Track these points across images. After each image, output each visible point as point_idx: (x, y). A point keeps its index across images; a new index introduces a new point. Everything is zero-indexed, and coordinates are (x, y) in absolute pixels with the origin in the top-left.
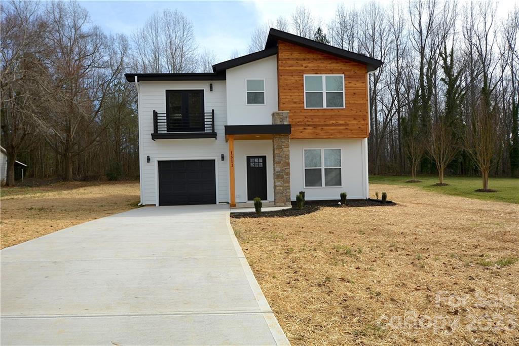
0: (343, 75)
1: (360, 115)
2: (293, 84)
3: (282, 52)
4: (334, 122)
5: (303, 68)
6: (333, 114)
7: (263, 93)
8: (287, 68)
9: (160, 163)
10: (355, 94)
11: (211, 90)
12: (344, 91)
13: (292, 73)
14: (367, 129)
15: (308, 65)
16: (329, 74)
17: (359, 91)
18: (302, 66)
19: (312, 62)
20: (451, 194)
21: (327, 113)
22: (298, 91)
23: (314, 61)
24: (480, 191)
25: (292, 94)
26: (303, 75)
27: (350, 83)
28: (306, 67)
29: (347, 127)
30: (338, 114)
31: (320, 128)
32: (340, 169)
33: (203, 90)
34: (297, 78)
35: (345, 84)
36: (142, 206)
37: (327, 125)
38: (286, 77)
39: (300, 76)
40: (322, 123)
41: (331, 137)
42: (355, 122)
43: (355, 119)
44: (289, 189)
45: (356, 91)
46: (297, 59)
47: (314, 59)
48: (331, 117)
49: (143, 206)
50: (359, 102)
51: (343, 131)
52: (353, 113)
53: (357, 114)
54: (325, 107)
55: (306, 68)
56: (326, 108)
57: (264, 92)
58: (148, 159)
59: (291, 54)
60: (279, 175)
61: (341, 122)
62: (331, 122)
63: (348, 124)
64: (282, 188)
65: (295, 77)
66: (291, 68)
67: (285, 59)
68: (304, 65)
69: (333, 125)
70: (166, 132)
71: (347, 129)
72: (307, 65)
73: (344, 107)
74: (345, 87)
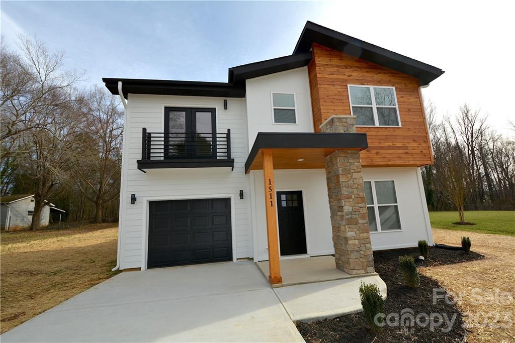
0: (394, 88)
1: (420, 136)
2: (336, 95)
3: (319, 57)
4: (390, 144)
5: (345, 77)
6: (389, 134)
7: (294, 110)
8: (327, 76)
9: (152, 203)
10: (409, 110)
11: (226, 108)
12: (397, 107)
13: (333, 82)
14: (430, 154)
15: (352, 74)
16: (377, 85)
17: (414, 107)
18: (345, 75)
19: (356, 70)
20: (437, 228)
21: (381, 133)
22: (341, 104)
23: (357, 69)
24: (458, 223)
25: (335, 108)
26: (347, 85)
27: (402, 97)
28: (349, 76)
29: (407, 151)
30: (394, 133)
31: (374, 152)
32: (397, 206)
33: (215, 109)
34: (339, 88)
35: (398, 99)
36: (119, 271)
37: (382, 148)
38: (325, 86)
39: (342, 87)
40: (377, 145)
41: (389, 163)
42: (415, 145)
43: (414, 141)
44: (370, 243)
45: (410, 107)
46: (337, 66)
47: (357, 67)
48: (386, 138)
49: (121, 271)
50: (415, 120)
51: (403, 156)
52: (411, 133)
53: (415, 134)
54: (377, 124)
55: (349, 78)
56: (378, 126)
57: (295, 108)
58: (133, 199)
59: (330, 60)
60: (351, 218)
61: (399, 145)
62: (387, 144)
63: (407, 147)
64: (357, 242)
65: (337, 87)
66: (331, 76)
67: (323, 65)
68: (347, 74)
69: (389, 148)
70: (163, 158)
71: (406, 153)
72: (350, 74)
73: (400, 126)
74: (398, 102)
